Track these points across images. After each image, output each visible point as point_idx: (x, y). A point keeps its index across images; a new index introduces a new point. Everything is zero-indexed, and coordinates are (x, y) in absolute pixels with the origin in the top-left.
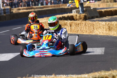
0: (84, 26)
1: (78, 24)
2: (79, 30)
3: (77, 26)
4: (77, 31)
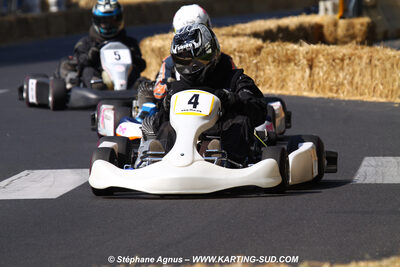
0: (366, 68)
1: (342, 60)
2: (345, 82)
3: (338, 67)
4: (335, 88)
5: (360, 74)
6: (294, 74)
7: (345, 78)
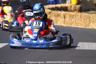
1: (73, 16)
2: (74, 22)
3: (72, 18)
4: (71, 24)
5: (78, 20)
6: (60, 20)
7: (74, 21)
